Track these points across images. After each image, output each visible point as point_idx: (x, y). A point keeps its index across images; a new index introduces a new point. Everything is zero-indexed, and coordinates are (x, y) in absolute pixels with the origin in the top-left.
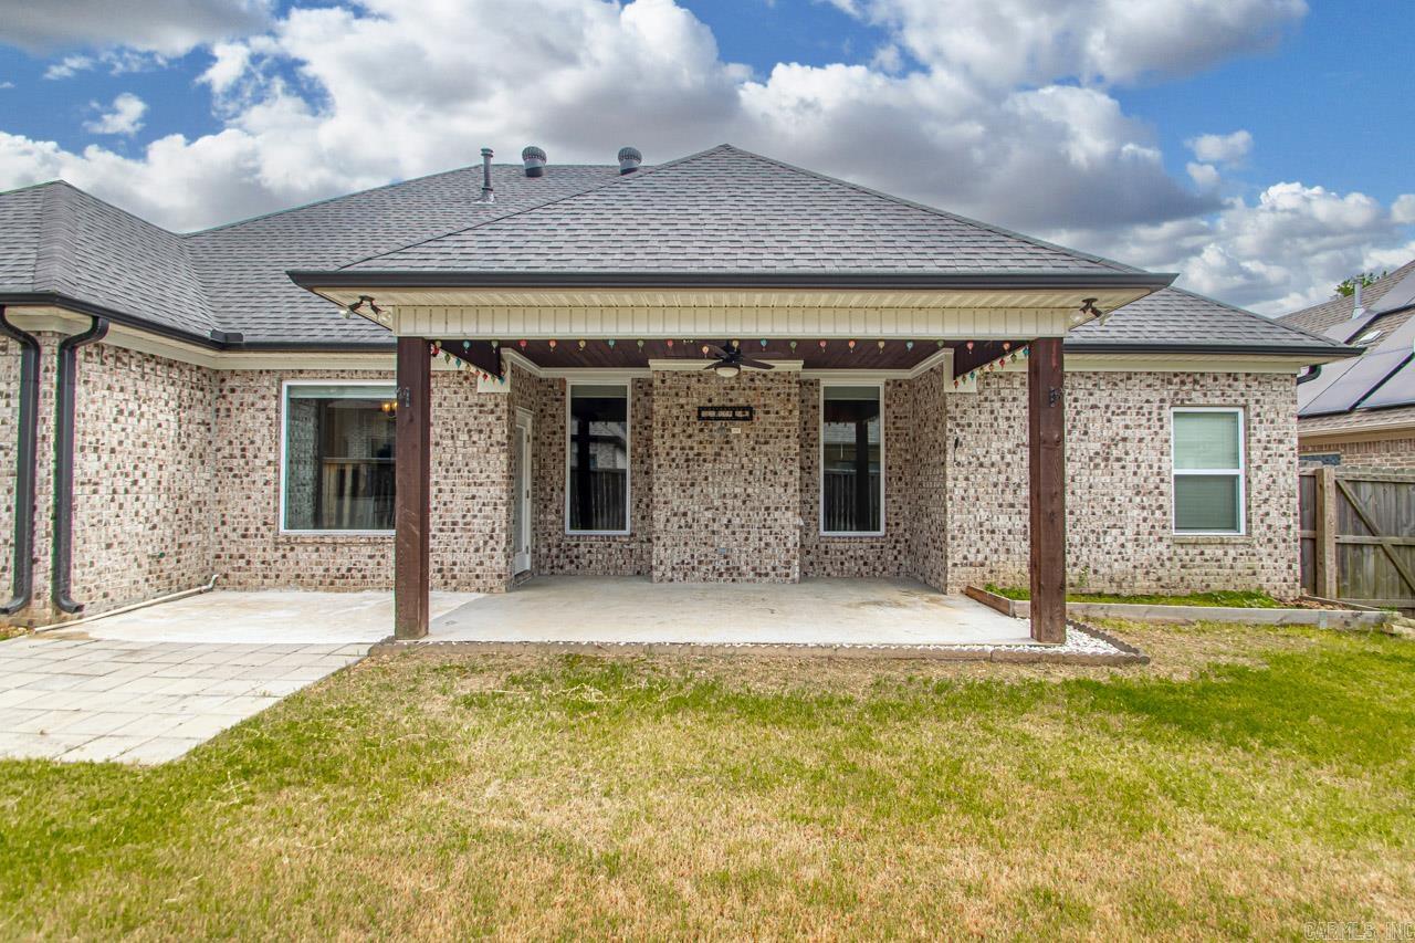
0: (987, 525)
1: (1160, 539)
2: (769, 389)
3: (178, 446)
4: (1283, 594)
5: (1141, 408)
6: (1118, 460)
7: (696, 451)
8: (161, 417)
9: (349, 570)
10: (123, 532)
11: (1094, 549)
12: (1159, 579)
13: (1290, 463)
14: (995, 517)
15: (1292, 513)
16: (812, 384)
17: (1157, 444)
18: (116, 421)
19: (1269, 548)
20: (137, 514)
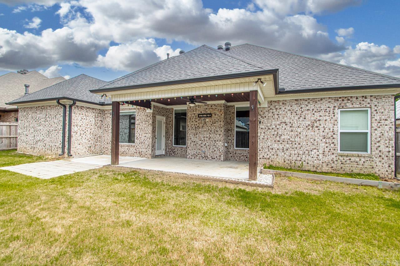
0: (271, 147)
1: (333, 154)
2: (216, 109)
3: (95, 125)
4: (386, 176)
5: (326, 109)
6: (317, 127)
7: (198, 125)
8: (91, 120)
9: (124, 152)
10: (83, 142)
11: (307, 156)
12: (332, 167)
13: (390, 128)
14: (273, 145)
15: (391, 146)
16: (232, 107)
17: (332, 121)
18: (81, 120)
19: (380, 159)
20: (86, 138)
